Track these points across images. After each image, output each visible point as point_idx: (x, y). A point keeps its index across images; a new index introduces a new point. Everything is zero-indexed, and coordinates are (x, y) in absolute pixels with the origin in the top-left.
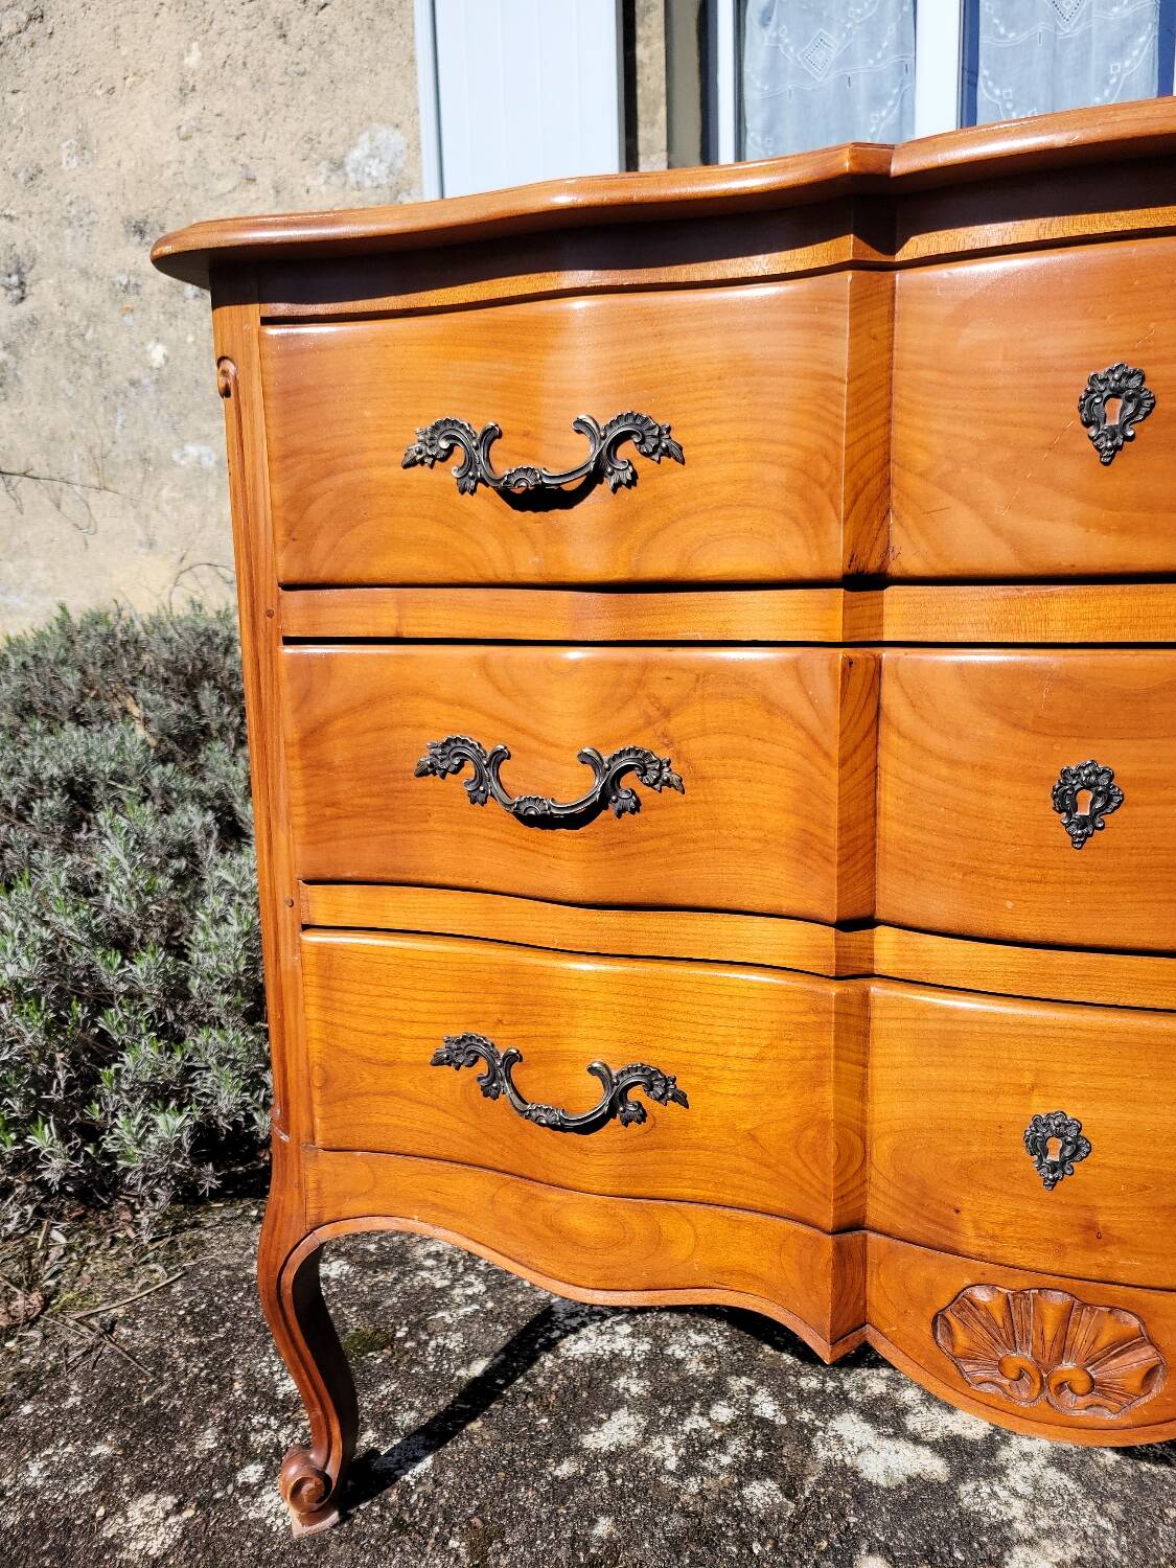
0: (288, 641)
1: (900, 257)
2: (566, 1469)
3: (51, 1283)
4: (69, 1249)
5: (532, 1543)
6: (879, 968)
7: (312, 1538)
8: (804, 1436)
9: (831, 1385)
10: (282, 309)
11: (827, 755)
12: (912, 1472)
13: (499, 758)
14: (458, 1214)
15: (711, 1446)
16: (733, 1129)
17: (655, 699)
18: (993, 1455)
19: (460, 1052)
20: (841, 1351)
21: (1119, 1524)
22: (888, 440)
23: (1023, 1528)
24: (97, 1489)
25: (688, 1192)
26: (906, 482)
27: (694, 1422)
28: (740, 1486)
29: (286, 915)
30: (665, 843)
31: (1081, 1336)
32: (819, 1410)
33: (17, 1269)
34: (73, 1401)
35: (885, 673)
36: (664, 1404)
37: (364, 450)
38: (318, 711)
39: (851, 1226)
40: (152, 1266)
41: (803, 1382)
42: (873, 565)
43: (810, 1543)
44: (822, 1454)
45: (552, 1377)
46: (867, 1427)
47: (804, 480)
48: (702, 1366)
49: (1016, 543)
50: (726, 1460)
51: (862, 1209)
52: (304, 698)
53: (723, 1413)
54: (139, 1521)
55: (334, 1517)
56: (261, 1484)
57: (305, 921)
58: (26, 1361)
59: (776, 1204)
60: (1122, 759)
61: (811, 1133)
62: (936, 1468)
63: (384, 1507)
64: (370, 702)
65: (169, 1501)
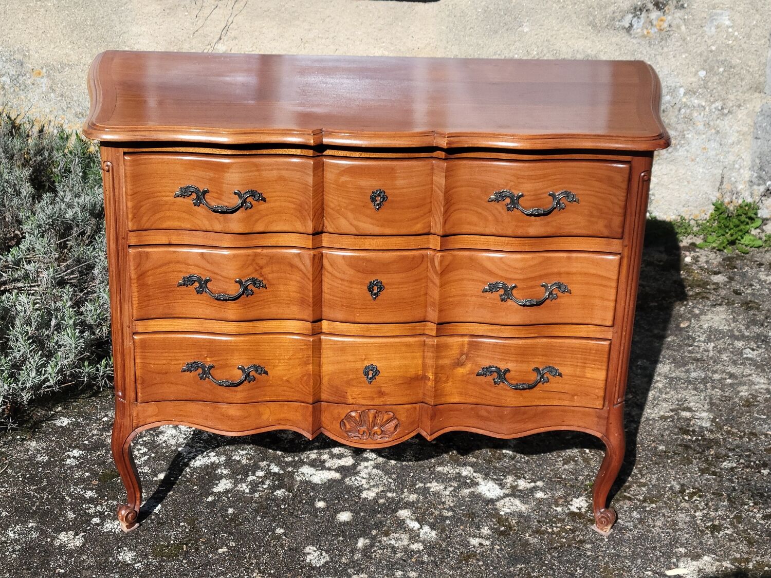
0: (129, 246)
1: (324, 154)
2: (210, 499)
5: (209, 519)
6: (324, 331)
7: (132, 531)
8: (291, 475)
9: (297, 459)
10: (131, 150)
11: (309, 279)
12: (329, 478)
13: (207, 281)
14: (190, 417)
15: (260, 483)
16: (282, 380)
17: (257, 264)
18: (356, 469)
19: (191, 368)
20: (315, 436)
21: (395, 480)
22: (323, 199)
23: (366, 486)
24: (41, 534)
25: (268, 399)
26: (329, 210)
27: (251, 478)
28: (273, 492)
29: (127, 331)
30: (260, 303)
31: (379, 420)
32: (294, 467)
35: (324, 258)
36: (238, 475)
37: (160, 192)
38: (143, 269)
39: (317, 401)
41: (286, 459)
42: (320, 230)
43: (299, 502)
44: (298, 479)
45: (192, 474)
46: (312, 469)
47: (300, 208)
48: (248, 461)
49: (356, 227)
50: (265, 486)
51: (320, 396)
52: (138, 265)
53: (260, 473)
54: (66, 539)
55: (137, 525)
56: (102, 522)
57: (135, 331)
59: (295, 399)
60: (383, 279)
61: (305, 378)
62: (337, 476)
63: (151, 520)
64: (161, 266)
65: (72, 533)
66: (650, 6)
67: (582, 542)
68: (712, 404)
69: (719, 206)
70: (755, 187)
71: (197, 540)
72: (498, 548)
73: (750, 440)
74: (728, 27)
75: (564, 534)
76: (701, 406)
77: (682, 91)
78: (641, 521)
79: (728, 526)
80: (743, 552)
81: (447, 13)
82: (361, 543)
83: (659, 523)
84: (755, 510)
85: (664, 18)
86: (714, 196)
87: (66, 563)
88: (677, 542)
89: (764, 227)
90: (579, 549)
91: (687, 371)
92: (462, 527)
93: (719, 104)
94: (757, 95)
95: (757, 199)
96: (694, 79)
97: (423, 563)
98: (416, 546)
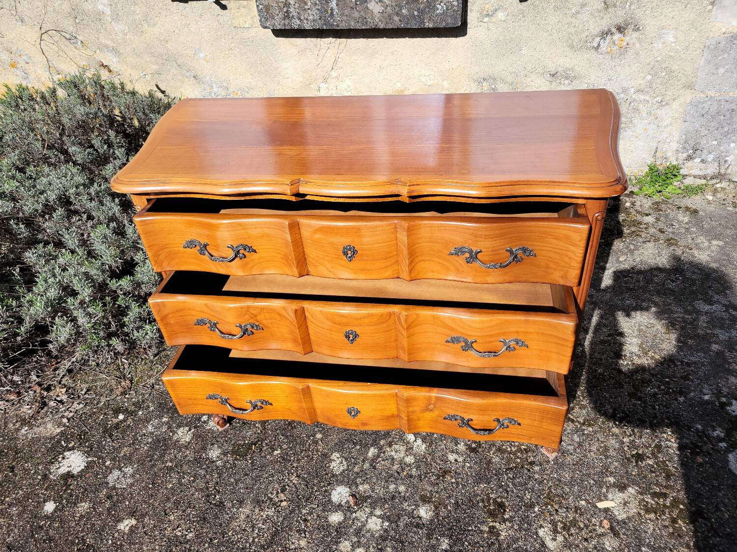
3: (130, 376)
4: (130, 364)
10: (152, 197)
22: (304, 252)
24: (168, 429)
26: (310, 260)
33: (118, 374)
34: (152, 409)
40: (157, 366)
54: (181, 434)
55: (228, 425)
56: (208, 420)
58: (134, 400)
65: (187, 428)
66: (614, 30)
67: (532, 463)
68: (640, 330)
69: (653, 168)
70: (680, 154)
71: (263, 440)
72: (469, 465)
73: (669, 366)
74: (672, 43)
75: (519, 454)
76: (632, 333)
77: (633, 90)
78: (580, 445)
79: (650, 456)
80: (662, 486)
81: (471, 44)
82: (372, 452)
83: (594, 448)
84: (672, 440)
85: (623, 38)
86: (650, 161)
87: (175, 457)
88: (607, 470)
89: (684, 181)
90: (529, 471)
91: (623, 299)
92: (445, 442)
93: (659, 99)
94: (688, 91)
95: (681, 162)
96: (642, 82)
97: (411, 476)
98: (410, 459)
